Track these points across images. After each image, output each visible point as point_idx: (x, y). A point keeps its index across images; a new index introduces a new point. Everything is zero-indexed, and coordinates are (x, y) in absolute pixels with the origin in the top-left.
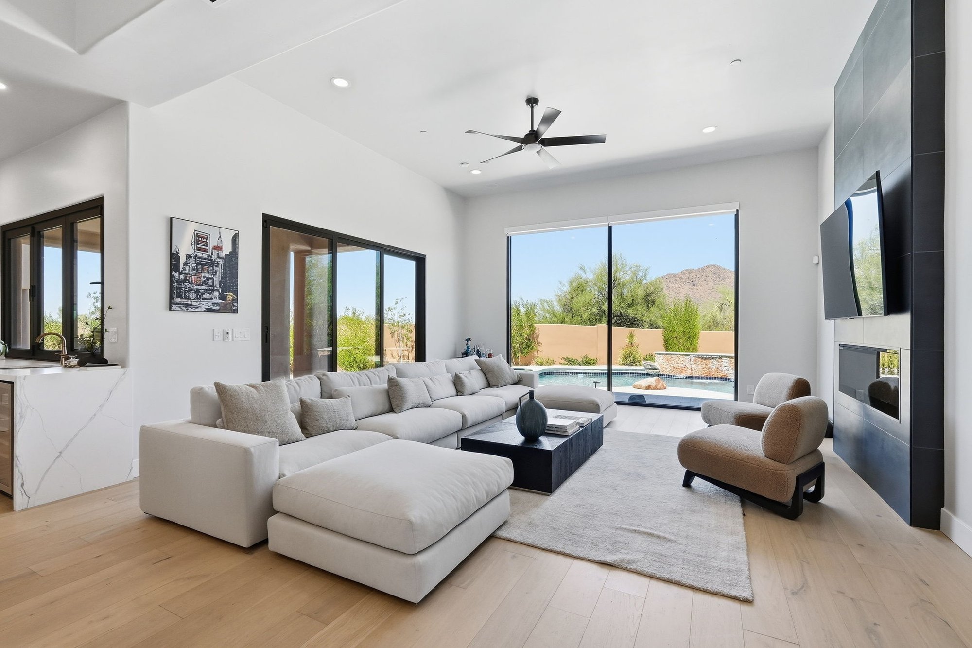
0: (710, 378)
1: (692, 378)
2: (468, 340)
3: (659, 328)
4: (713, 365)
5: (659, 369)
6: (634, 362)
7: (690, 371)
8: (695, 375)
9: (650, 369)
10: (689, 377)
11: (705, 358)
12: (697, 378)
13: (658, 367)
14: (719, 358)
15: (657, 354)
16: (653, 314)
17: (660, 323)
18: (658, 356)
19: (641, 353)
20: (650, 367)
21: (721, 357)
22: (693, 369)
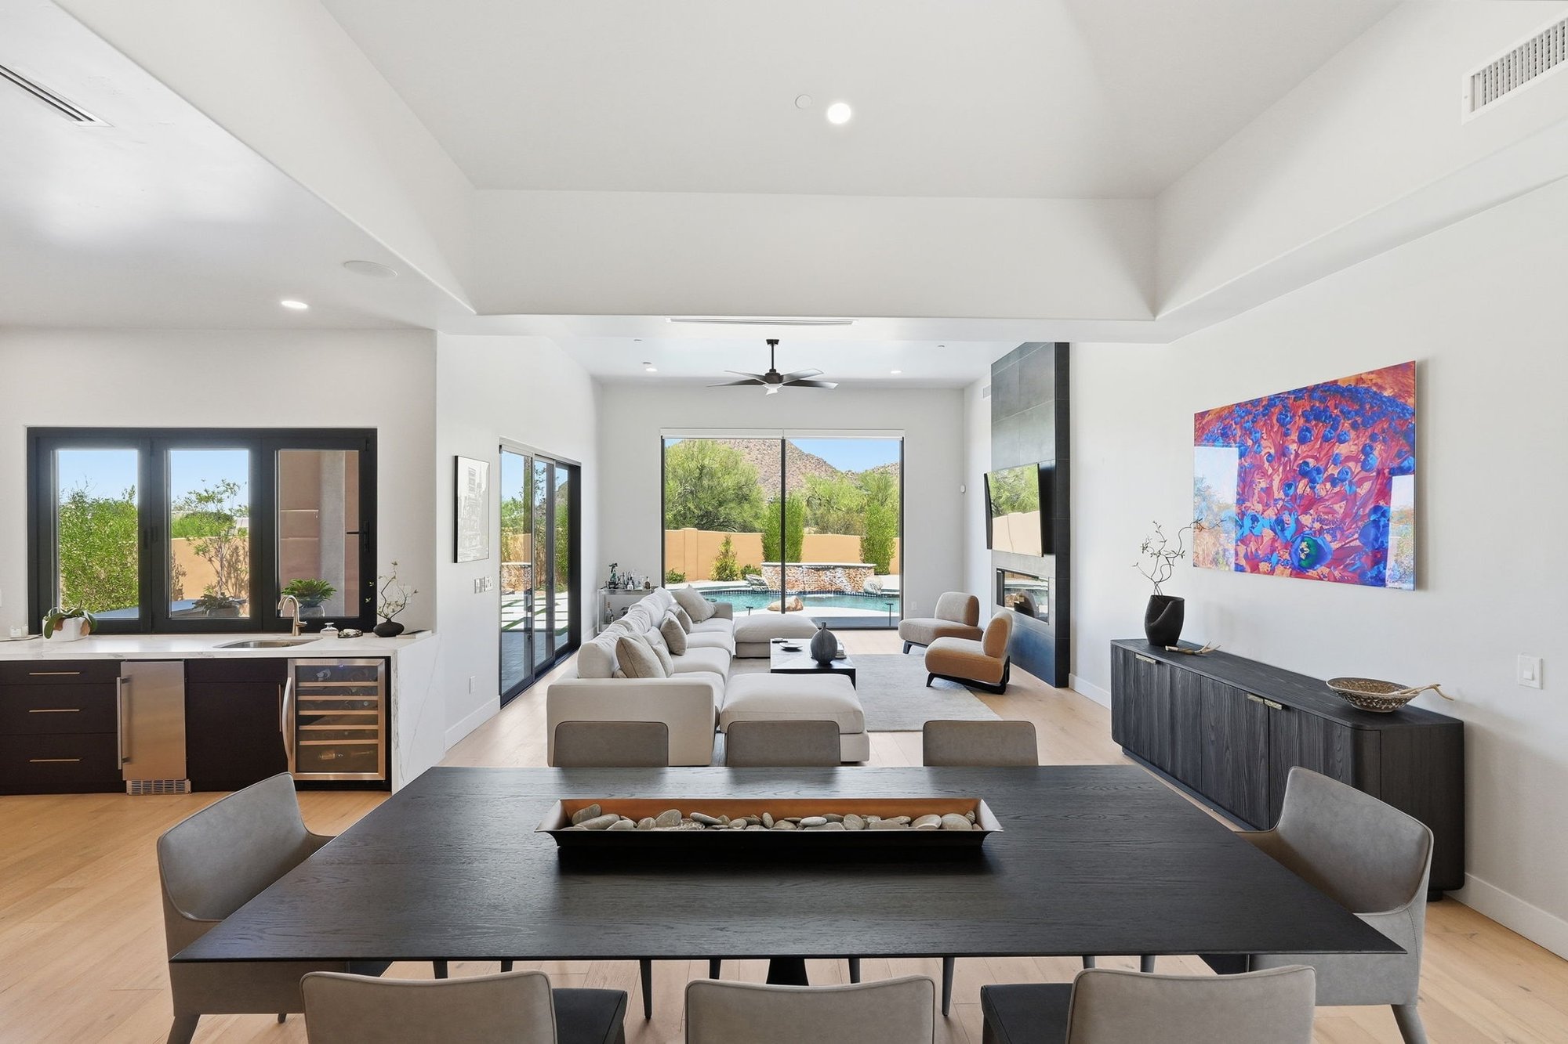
0: (823, 592)
1: (805, 593)
2: (614, 566)
3: (756, 531)
4: (826, 577)
5: (767, 584)
6: (731, 577)
7: (803, 585)
8: (807, 590)
9: (756, 584)
10: (801, 592)
11: (818, 569)
12: (809, 593)
13: (766, 582)
14: (833, 569)
15: (765, 566)
16: (746, 513)
17: (757, 525)
18: (766, 568)
19: (738, 566)
20: (756, 582)
21: (835, 567)
22: (806, 582)
